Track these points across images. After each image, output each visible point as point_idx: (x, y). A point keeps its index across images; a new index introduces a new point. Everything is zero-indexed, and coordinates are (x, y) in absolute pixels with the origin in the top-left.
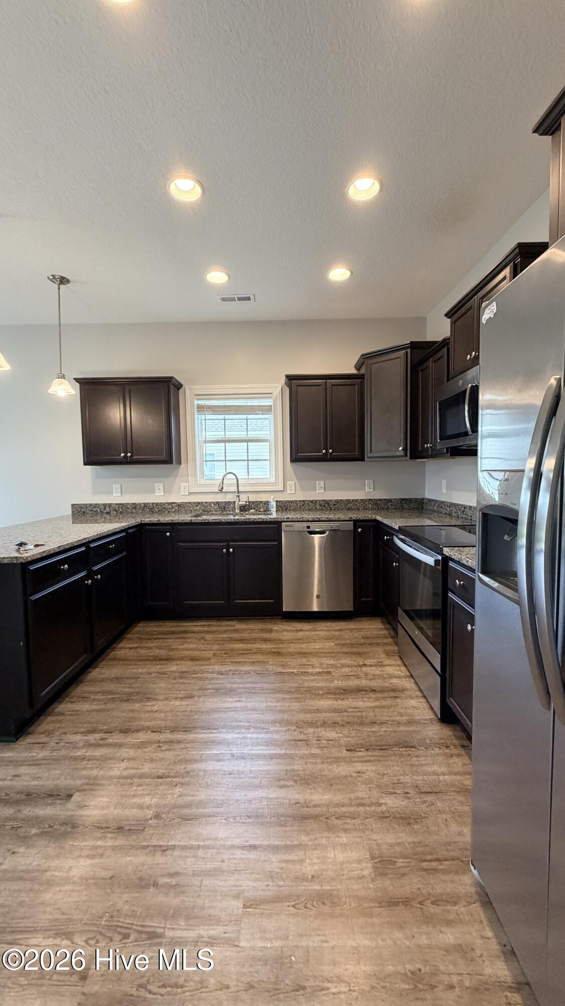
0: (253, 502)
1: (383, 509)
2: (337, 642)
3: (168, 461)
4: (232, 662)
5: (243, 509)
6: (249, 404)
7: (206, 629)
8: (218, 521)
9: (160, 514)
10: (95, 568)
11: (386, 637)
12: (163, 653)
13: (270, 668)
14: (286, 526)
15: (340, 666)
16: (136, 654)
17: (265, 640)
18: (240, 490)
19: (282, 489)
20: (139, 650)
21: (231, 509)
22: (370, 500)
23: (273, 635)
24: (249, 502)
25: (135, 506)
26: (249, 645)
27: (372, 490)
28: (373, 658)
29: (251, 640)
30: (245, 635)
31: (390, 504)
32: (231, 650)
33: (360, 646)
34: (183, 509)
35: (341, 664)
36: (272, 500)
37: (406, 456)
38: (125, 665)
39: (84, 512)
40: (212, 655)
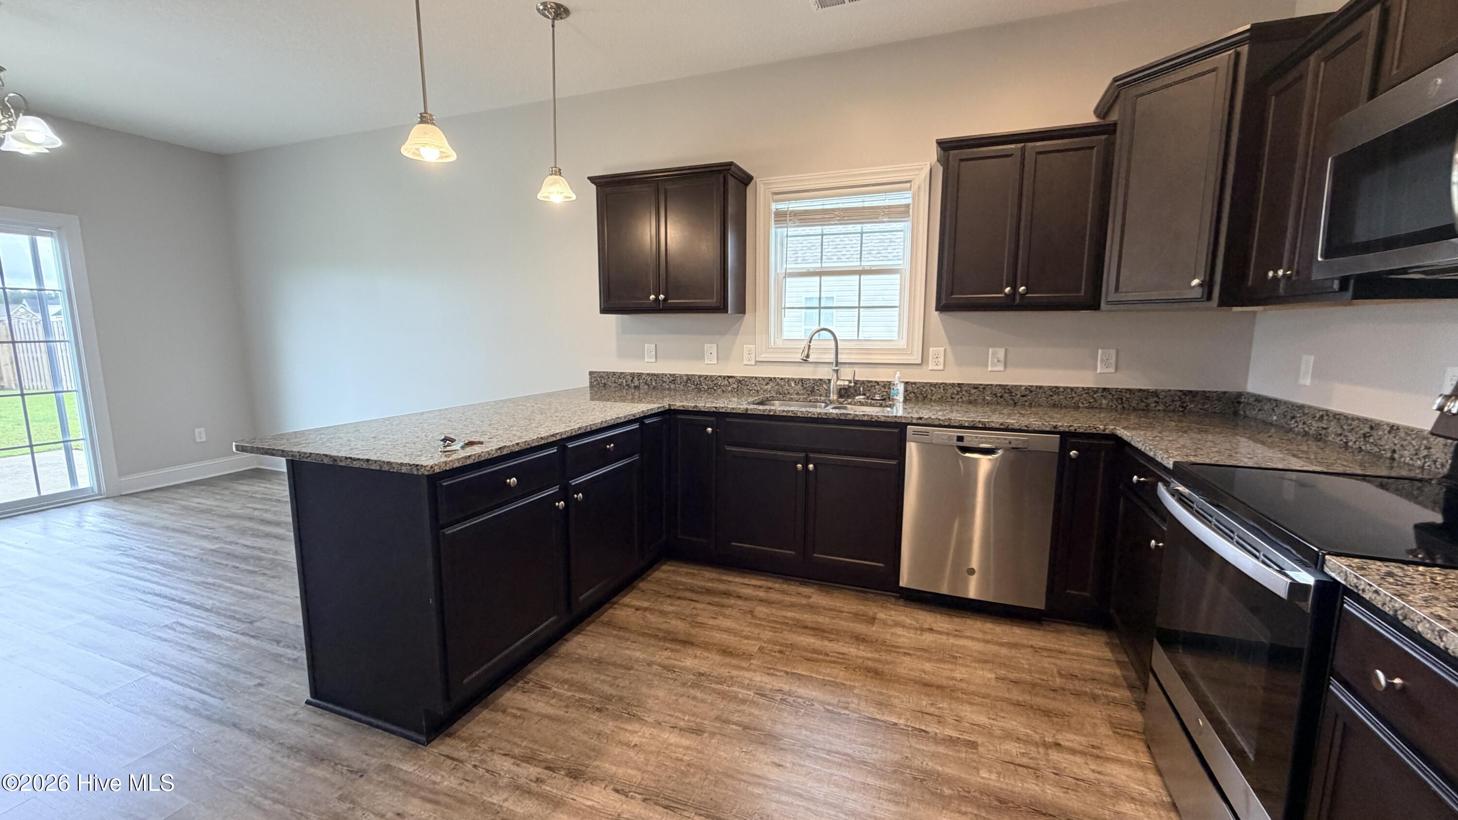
0: (863, 382)
1: (1135, 409)
2: (1002, 672)
3: (721, 308)
4: (787, 673)
5: (845, 393)
6: (866, 204)
7: (761, 594)
8: (790, 414)
9: (709, 394)
10: (574, 482)
11: (1115, 685)
12: (679, 626)
13: (854, 703)
14: (916, 433)
15: (998, 732)
16: (641, 622)
17: (859, 639)
18: (840, 361)
19: (920, 362)
20: (648, 614)
21: (822, 391)
22: (1105, 389)
23: (874, 631)
24: (856, 382)
25: (674, 378)
26: (826, 643)
27: (1112, 370)
28: (1078, 731)
29: (831, 632)
30: (824, 620)
31: (1151, 400)
32: (793, 646)
33: (1052, 694)
34: (745, 388)
35: (1003, 729)
36: (898, 379)
37: (1209, 298)
38: (620, 638)
39: (605, 384)
40: (757, 648)
